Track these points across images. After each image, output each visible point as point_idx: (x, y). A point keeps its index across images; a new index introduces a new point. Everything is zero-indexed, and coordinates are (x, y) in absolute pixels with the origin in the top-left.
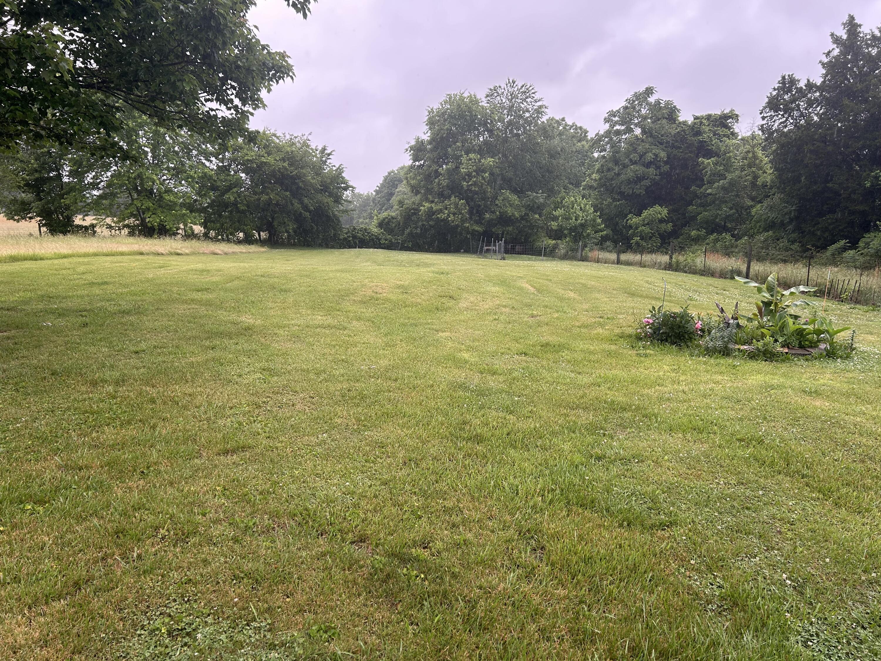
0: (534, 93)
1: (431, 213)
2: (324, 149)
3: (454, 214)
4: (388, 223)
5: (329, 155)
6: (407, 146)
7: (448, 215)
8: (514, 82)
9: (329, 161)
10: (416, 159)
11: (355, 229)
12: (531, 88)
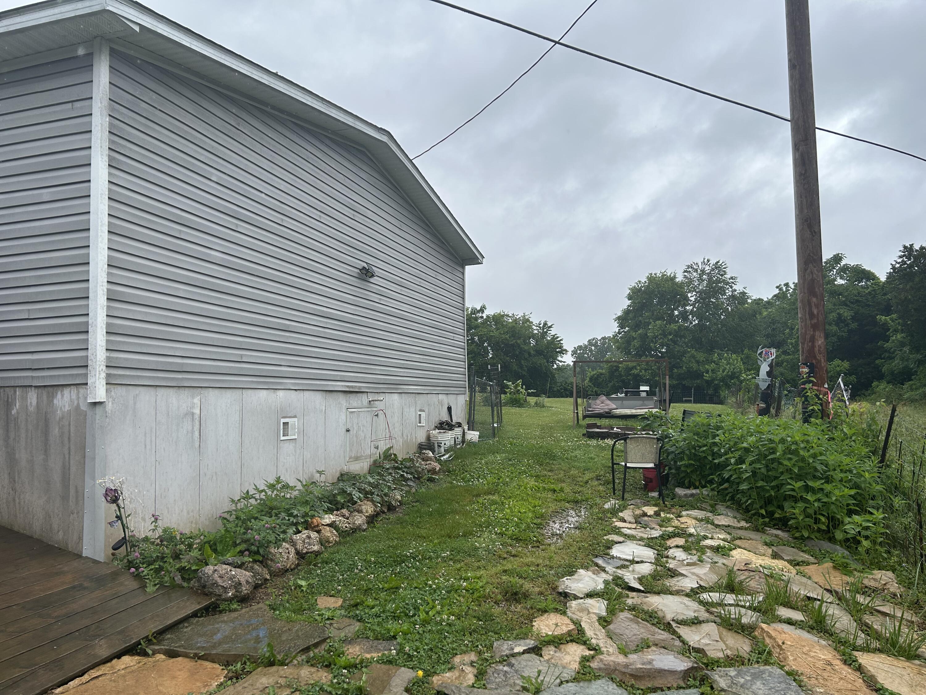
0: (725, 268)
1: (629, 369)
2: (545, 324)
3: (646, 370)
4: (596, 379)
5: (550, 327)
6: (615, 317)
7: (641, 371)
8: (708, 261)
9: (549, 332)
10: (622, 326)
11: (566, 383)
12: (723, 264)
